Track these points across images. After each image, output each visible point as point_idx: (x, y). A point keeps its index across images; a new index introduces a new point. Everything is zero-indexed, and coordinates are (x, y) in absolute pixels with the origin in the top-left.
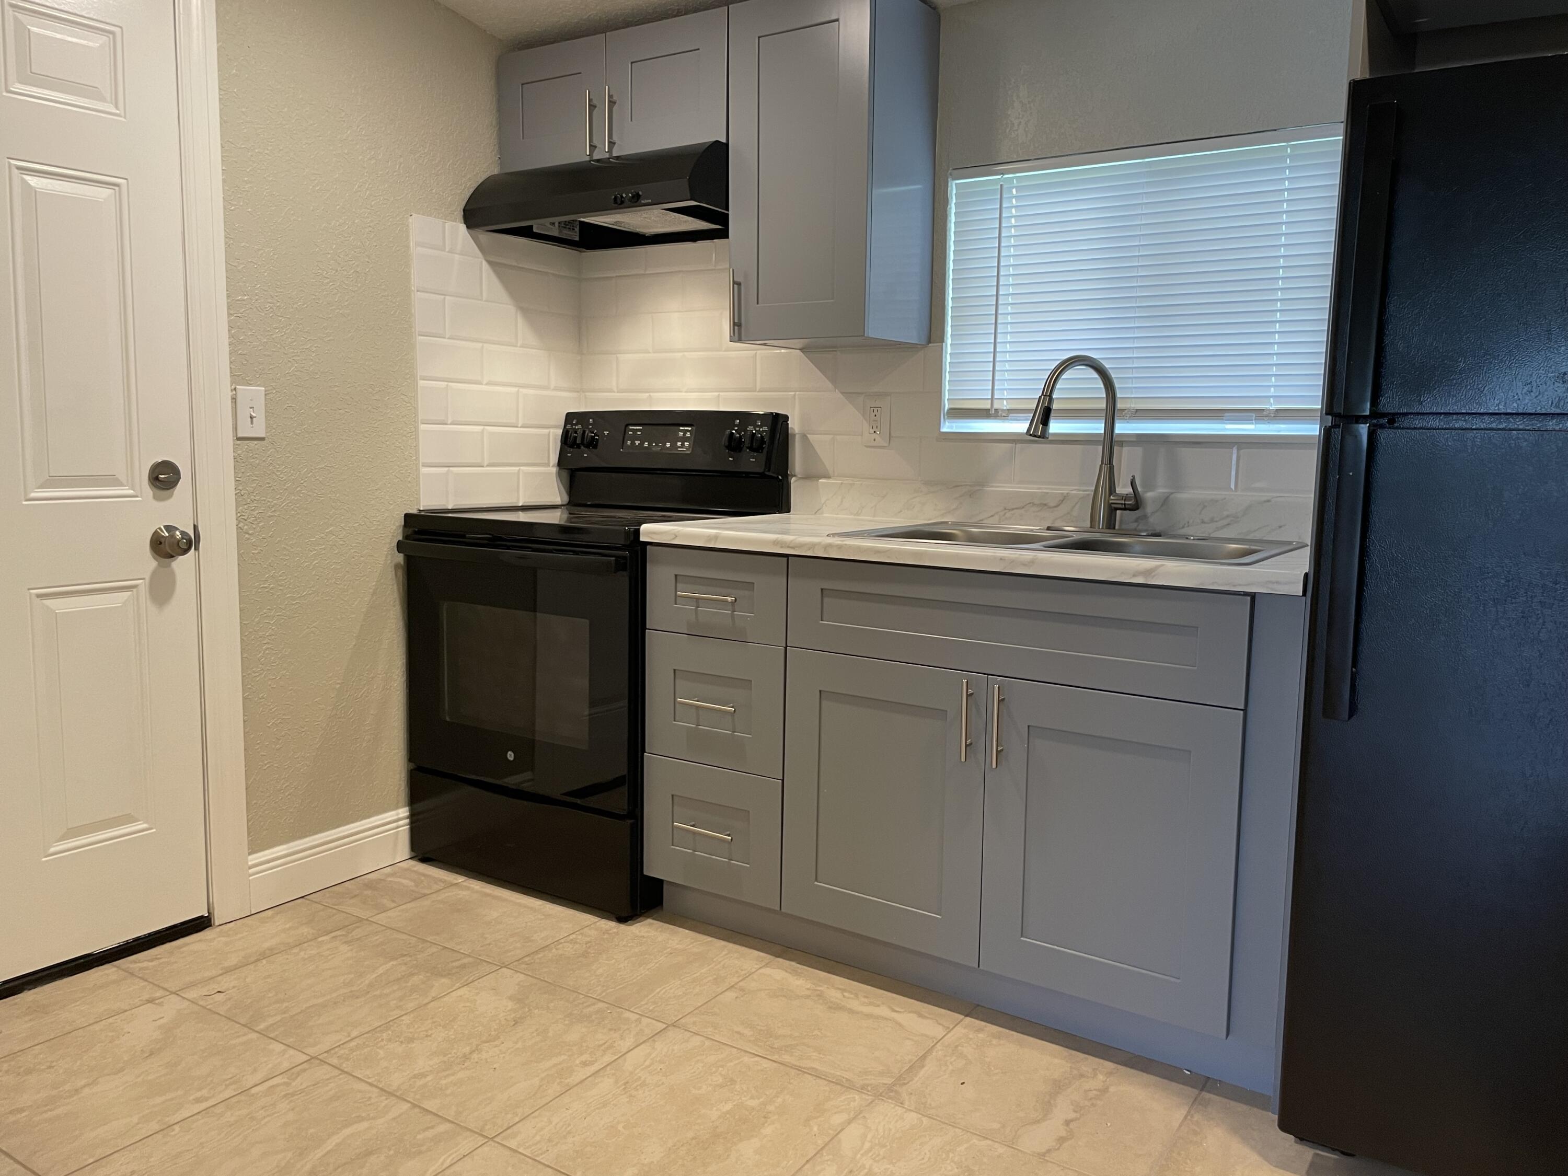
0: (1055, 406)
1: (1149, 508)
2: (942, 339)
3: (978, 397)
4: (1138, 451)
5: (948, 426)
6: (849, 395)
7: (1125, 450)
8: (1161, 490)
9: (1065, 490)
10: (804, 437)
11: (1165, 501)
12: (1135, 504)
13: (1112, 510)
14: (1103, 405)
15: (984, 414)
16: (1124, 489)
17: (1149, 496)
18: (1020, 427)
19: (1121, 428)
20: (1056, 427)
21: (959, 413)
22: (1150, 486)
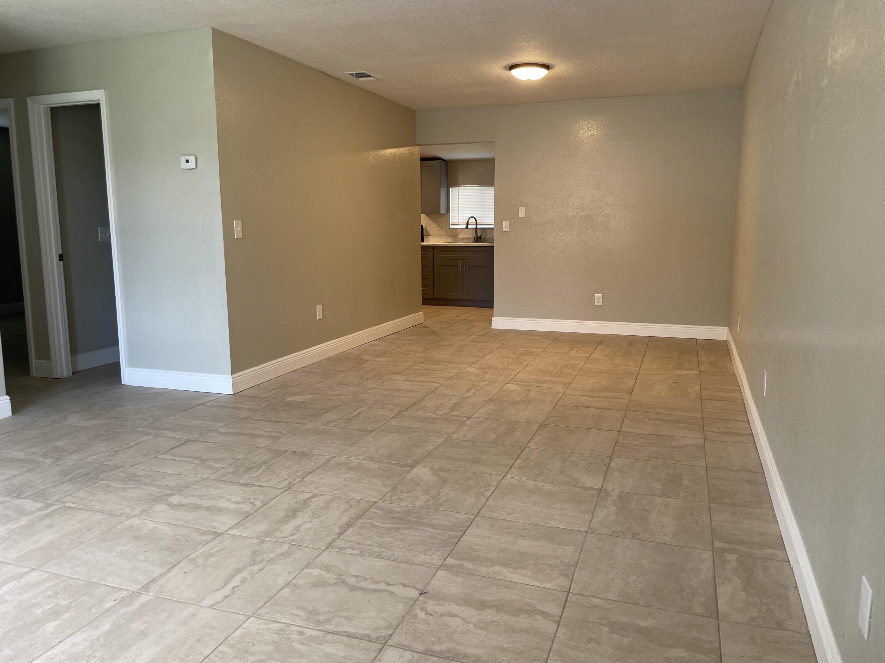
0: (469, 223)
1: (482, 238)
2: (449, 213)
3: (456, 222)
4: (481, 230)
5: (451, 227)
6: (434, 222)
7: (479, 230)
8: (484, 236)
9: (470, 236)
10: (426, 229)
11: (485, 237)
12: (480, 238)
13: (477, 239)
14: (475, 223)
15: (457, 224)
16: (479, 236)
17: (482, 237)
18: (464, 226)
19: (478, 227)
20: (469, 227)
21: (452, 224)
22: (482, 235)
